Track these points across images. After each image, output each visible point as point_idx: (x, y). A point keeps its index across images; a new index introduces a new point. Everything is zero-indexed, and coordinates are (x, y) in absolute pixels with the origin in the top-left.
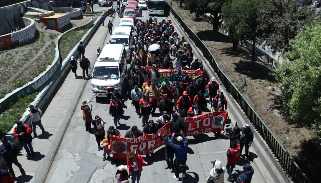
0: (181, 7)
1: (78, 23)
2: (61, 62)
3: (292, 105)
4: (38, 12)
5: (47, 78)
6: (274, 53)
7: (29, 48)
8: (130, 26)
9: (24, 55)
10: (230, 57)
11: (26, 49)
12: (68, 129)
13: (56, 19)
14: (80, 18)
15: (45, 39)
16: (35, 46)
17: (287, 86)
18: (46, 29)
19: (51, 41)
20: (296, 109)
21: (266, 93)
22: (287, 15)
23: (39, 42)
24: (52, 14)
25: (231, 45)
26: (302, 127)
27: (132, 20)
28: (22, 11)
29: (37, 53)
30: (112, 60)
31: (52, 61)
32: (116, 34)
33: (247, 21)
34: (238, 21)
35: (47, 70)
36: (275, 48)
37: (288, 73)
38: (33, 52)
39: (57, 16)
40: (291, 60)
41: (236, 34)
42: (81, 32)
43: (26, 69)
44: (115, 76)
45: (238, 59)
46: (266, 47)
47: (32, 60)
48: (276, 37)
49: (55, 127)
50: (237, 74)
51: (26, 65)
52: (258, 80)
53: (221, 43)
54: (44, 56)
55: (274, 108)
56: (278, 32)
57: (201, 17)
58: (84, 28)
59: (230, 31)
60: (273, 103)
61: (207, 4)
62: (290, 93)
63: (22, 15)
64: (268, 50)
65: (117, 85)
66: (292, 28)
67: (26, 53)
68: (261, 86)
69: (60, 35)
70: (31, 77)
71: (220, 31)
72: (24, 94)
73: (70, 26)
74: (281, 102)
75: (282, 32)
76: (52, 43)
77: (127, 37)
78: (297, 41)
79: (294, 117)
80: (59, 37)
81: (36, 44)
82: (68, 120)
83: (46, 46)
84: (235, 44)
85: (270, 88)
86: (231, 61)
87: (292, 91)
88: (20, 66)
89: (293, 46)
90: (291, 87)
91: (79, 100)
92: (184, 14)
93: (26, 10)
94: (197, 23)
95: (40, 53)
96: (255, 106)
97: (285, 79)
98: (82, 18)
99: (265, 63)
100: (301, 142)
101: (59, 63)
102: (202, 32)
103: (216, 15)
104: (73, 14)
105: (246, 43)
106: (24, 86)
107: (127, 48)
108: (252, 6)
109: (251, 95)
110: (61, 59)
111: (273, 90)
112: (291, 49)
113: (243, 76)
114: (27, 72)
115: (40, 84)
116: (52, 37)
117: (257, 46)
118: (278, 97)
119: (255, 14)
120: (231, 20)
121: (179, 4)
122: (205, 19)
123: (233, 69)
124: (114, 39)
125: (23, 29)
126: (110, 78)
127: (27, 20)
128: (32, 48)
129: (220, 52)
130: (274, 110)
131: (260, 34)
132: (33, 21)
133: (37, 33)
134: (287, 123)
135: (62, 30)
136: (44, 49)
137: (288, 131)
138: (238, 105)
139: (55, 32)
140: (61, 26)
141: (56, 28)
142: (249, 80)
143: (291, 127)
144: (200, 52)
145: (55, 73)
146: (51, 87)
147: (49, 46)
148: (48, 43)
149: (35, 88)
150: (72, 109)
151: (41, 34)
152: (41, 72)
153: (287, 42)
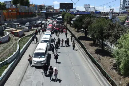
0: (71, 26)
1: (27, 34)
2: (20, 51)
3: (121, 67)
4: (10, 29)
5: (14, 58)
6: (111, 45)
7: (6, 45)
8: (49, 35)
9: (4, 48)
10: (93, 47)
11: (5, 45)
12: (22, 81)
13: (18, 32)
14: (28, 31)
15: (13, 41)
16: (8, 44)
17: (118, 59)
18: (14, 36)
19: (16, 41)
20: (123, 69)
21: (109, 63)
22: (115, 29)
23: (10, 42)
24: (16, 30)
25: (93, 42)
26: (127, 77)
27: (50, 32)
28: (4, 29)
29: (9, 47)
30: (42, 50)
31: (16, 50)
32: (44, 38)
33: (99, 32)
34: (95, 32)
35: (14, 54)
36: (112, 43)
37: (118, 54)
38: (8, 46)
39: (18, 31)
40: (119, 48)
41: (95, 37)
42: (29, 37)
43: (4, 54)
44: (43, 57)
45: (96, 48)
46: (108, 43)
47: (7, 50)
48: (111, 38)
49: (17, 80)
50: (96, 54)
51: (4, 52)
52: (105, 57)
53: (89, 41)
54: (12, 48)
55: (113, 69)
56: (113, 36)
57: (79, 30)
58: (30, 36)
59: (92, 36)
60: (113, 67)
61: (82, 25)
62: (119, 62)
63: (3, 31)
64: (109, 44)
65: (44, 61)
66: (118, 34)
67: (4, 47)
68: (107, 59)
69: (20, 39)
70: (6, 57)
71: (88, 36)
72: (3, 65)
73: (24, 35)
74: (116, 66)
75: (114, 36)
76: (16, 42)
77: (48, 40)
78: (121, 40)
79: (122, 73)
80: (19, 40)
81: (9, 43)
82: (22, 76)
83: (13, 43)
84: (95, 42)
85: (111, 60)
86: (93, 49)
87: (121, 61)
88: (1, 53)
89: (119, 42)
90: (120, 60)
91: (27, 67)
92: (72, 29)
93: (5, 28)
94: (78, 33)
95: (11, 46)
96: (105, 68)
97: (117, 56)
98: (29, 32)
99: (107, 49)
100: (127, 84)
101: (19, 51)
102: (80, 37)
103: (85, 30)
104: (25, 30)
105: (99, 41)
106: (3, 61)
107: (48, 44)
108: (101, 26)
109: (103, 63)
110: (20, 49)
111: (112, 61)
112: (118, 43)
113: (99, 55)
114: (5, 55)
115: (10, 61)
116: (16, 40)
117: (104, 42)
118: (115, 64)
119: (102, 29)
120: (92, 31)
121: (70, 25)
122: (81, 31)
123: (94, 52)
124: (43, 41)
125: (4, 36)
126: (41, 57)
127: (5, 33)
128: (7, 45)
129: (88, 45)
130: (113, 70)
131: (105, 37)
132: (8, 33)
133: (10, 38)
134: (120, 75)
135: (20, 37)
136: (12, 45)
137: (120, 79)
138: (97, 68)
139: (17, 38)
140: (20, 35)
141: (18, 36)
142: (101, 57)
143: (122, 77)
144: (80, 45)
145: (17, 56)
146: (15, 62)
147: (15, 44)
148: (14, 42)
149: (8, 62)
150: (25, 71)
151: (11, 39)
152: (11, 55)
153: (116, 40)
